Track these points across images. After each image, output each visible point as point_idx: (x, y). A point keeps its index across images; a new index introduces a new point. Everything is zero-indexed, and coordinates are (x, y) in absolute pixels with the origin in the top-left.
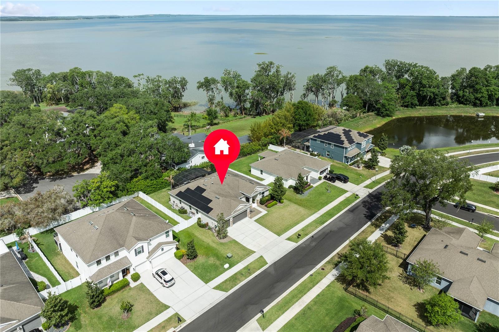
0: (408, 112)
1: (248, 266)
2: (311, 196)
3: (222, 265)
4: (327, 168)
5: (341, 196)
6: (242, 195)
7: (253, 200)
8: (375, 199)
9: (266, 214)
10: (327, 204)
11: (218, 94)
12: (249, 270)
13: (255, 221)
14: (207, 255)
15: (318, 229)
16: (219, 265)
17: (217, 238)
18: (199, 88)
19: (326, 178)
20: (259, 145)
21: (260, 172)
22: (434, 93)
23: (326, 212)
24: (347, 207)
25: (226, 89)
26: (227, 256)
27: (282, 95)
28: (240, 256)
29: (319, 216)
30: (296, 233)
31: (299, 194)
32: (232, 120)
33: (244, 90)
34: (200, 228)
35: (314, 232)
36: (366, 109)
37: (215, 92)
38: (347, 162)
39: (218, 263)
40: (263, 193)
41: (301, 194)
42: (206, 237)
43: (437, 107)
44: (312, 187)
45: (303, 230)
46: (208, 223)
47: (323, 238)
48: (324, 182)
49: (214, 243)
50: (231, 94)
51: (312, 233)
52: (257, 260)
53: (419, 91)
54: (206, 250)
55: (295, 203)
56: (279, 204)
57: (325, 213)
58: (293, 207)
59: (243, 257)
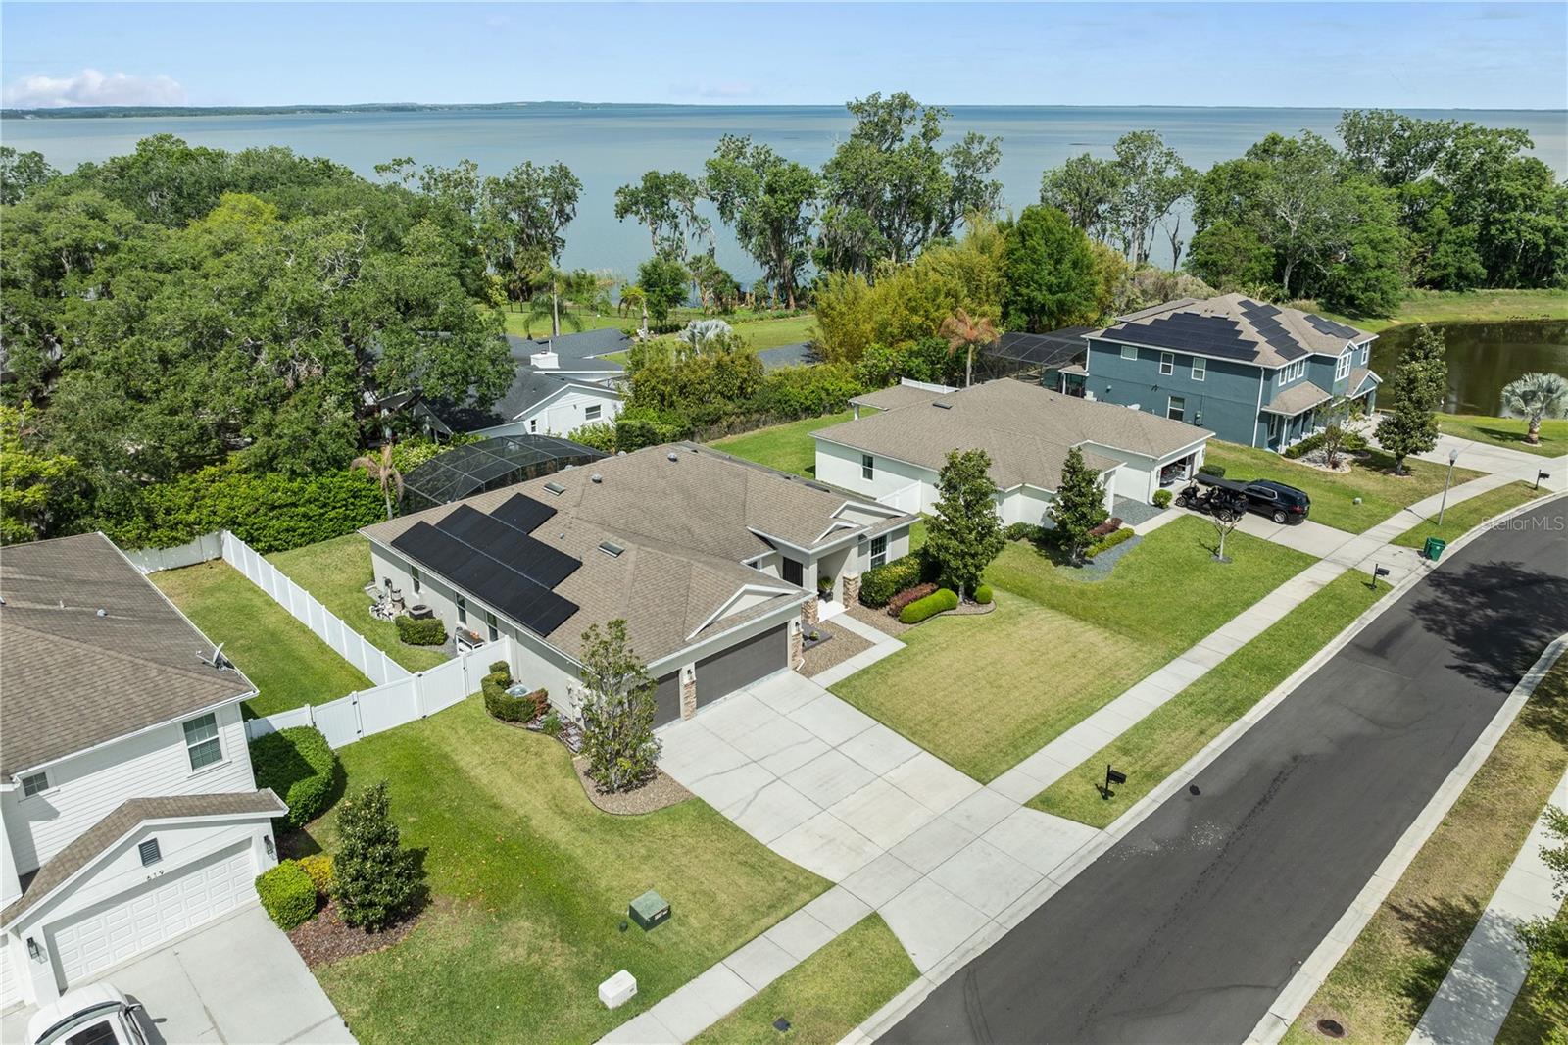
0: (1446, 307)
1: (774, 988)
2: (1132, 576)
3: (590, 979)
4: (1191, 458)
5: (1287, 578)
6: (763, 546)
7: (825, 581)
8: (1473, 594)
9: (896, 654)
10: (1229, 616)
11: (696, 237)
12: (783, 1025)
13: (834, 690)
14: (496, 903)
15: (1214, 744)
16: (562, 978)
17: (590, 784)
18: (623, 211)
19: (1193, 501)
20: (856, 378)
21: (859, 467)
22: (1546, 232)
23: (1230, 651)
24: (1341, 629)
25: (725, 208)
26: (634, 914)
27: (944, 234)
28: (727, 912)
29: (1199, 671)
30: (1087, 765)
31: (1068, 563)
32: (744, 321)
33: (796, 203)
34: (496, 722)
35: (1196, 759)
36: (1282, 288)
37: (682, 227)
38: (1274, 444)
39: (559, 960)
40: (879, 544)
41: (1077, 566)
42: (520, 778)
43: (1558, 290)
44: (1130, 535)
45: (1125, 745)
46: (543, 695)
47: (1264, 801)
48: (1185, 518)
49: (559, 821)
50: (745, 232)
51: (1185, 768)
52: (844, 947)
53: (1487, 223)
54: (498, 863)
55: (1053, 607)
56: (965, 607)
57: (1230, 660)
58: (1045, 627)
59: (745, 918)
